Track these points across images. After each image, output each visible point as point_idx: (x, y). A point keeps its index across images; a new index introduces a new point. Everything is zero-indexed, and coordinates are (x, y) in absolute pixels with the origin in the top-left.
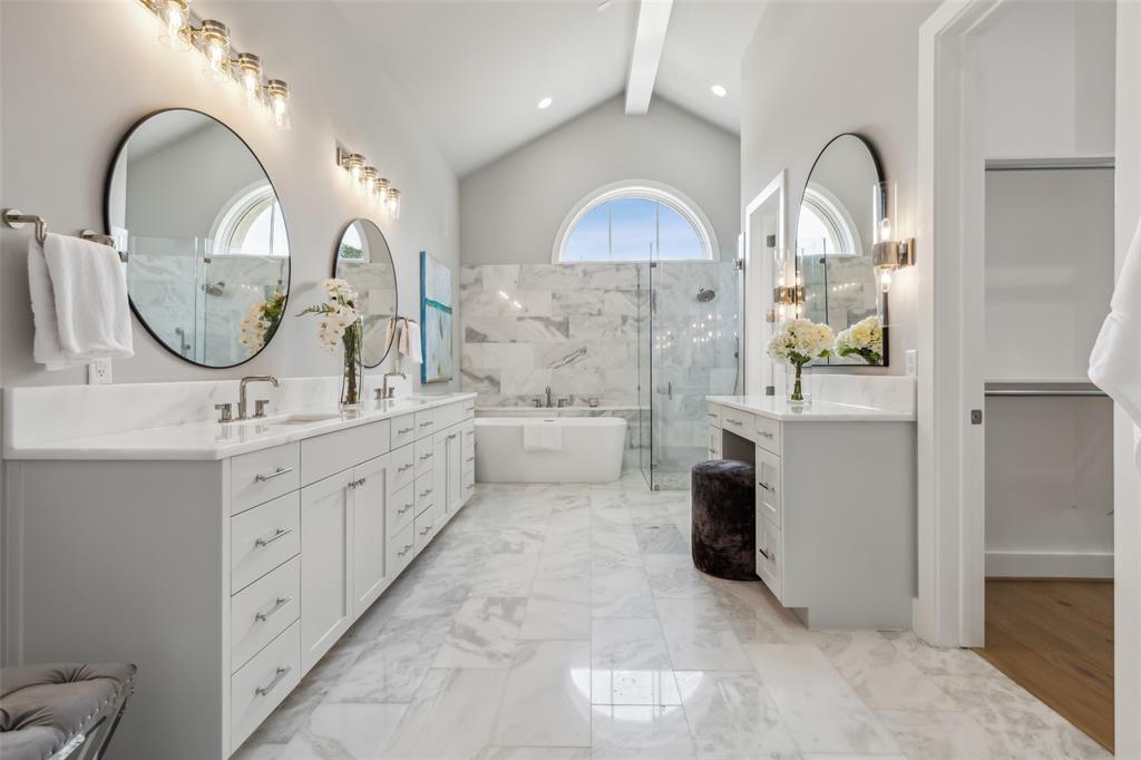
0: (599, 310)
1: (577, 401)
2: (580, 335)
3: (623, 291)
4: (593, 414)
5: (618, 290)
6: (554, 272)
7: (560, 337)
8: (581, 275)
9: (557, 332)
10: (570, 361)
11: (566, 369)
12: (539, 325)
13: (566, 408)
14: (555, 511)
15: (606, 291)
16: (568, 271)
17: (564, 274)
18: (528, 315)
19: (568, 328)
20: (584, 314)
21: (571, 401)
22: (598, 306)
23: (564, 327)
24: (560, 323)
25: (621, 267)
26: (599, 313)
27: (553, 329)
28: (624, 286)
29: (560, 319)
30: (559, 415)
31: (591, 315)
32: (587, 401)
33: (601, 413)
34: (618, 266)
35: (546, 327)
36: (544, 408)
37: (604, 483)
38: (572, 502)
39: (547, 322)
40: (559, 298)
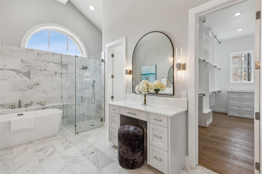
0: (45, 69)
1: (34, 104)
2: (35, 78)
3: (55, 63)
4: (43, 109)
5: (53, 62)
6: (23, 51)
7: (25, 78)
8: (37, 55)
9: (24, 76)
10: (31, 88)
11: (29, 92)
12: (13, 73)
13: (29, 108)
14: (41, 161)
15: (48, 62)
16: (30, 52)
17: (28, 53)
18: (6, 68)
19: (30, 75)
20: (38, 70)
21: (31, 104)
22: (45, 67)
23: (28, 74)
24: (25, 73)
25: (54, 55)
26: (45, 70)
27: (22, 75)
28: (56, 61)
29: (26, 71)
30: (26, 111)
31: (41, 70)
32: (40, 104)
33: (47, 108)
34: (54, 54)
35: (18, 74)
36: (16, 109)
37: (54, 136)
38: (46, 151)
39: (18, 72)
40: (25, 62)
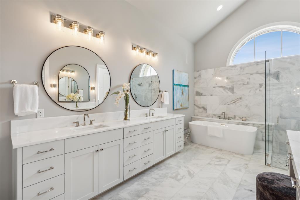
0: (248, 82)
1: (237, 118)
2: (238, 93)
3: (260, 74)
4: (243, 124)
5: (258, 73)
6: (227, 69)
7: (230, 93)
8: (239, 69)
9: (228, 92)
10: (234, 102)
11: (232, 106)
12: (221, 89)
13: (232, 121)
15: (251, 74)
16: (233, 68)
17: (232, 69)
18: (217, 86)
19: (233, 90)
20: (241, 84)
21: (234, 118)
22: (248, 80)
23: (232, 90)
24: (230, 88)
25: (259, 63)
26: (248, 83)
27: (227, 90)
28: (260, 71)
29: (230, 87)
30: (228, 123)
31: (244, 84)
32: (241, 118)
33: (247, 124)
34: (257, 63)
35: (224, 90)
36: (222, 120)
39: (224, 88)
40: (230, 79)
